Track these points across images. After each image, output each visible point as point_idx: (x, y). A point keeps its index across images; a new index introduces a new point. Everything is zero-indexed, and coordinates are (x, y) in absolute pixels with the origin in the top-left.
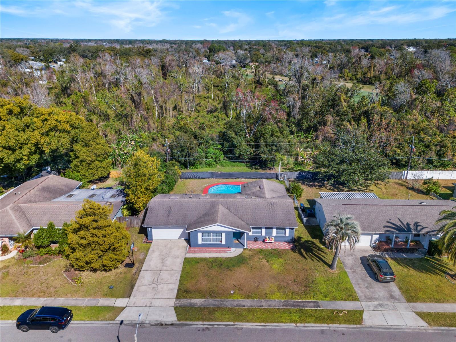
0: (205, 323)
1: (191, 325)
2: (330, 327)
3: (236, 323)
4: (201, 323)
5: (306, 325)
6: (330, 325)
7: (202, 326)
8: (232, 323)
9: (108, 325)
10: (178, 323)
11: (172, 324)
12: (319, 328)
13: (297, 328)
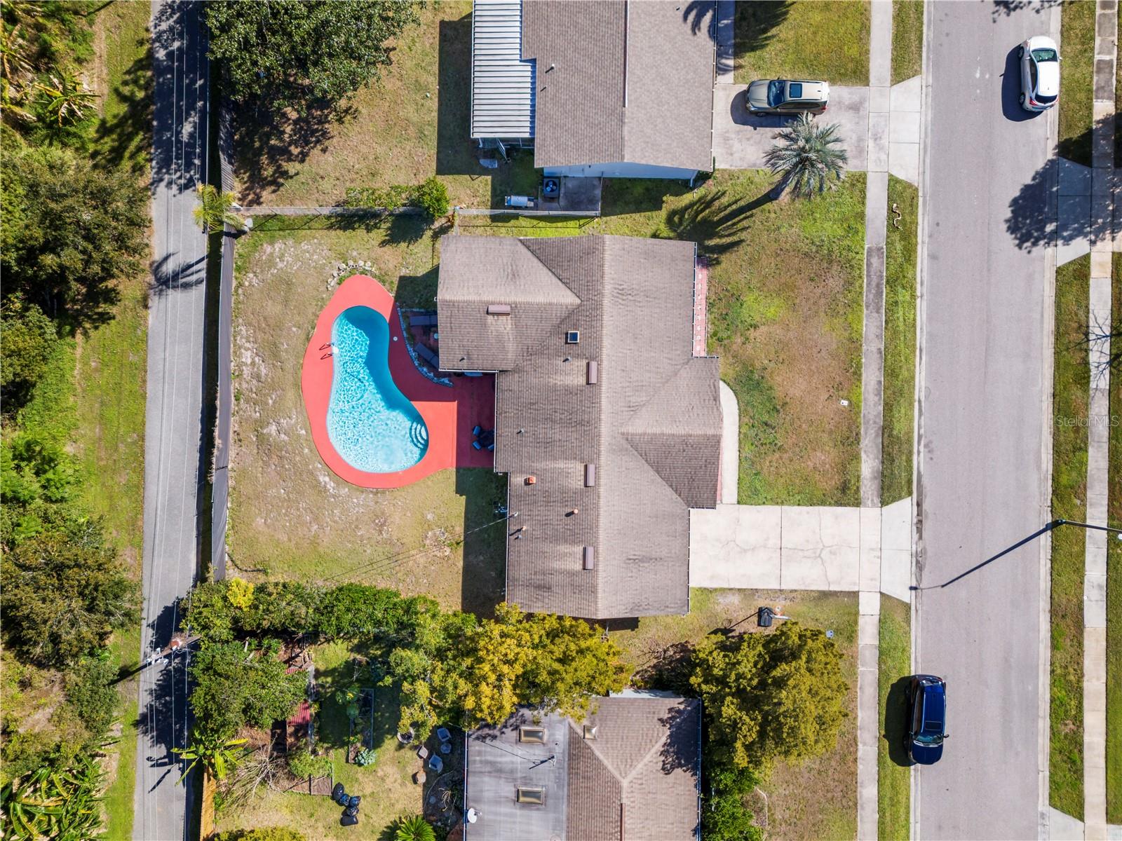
0: (915, 450)
1: (919, 472)
2: (923, 242)
3: (916, 397)
4: (915, 457)
5: (918, 280)
6: (919, 240)
7: (922, 455)
8: (916, 404)
9: (920, 612)
10: (915, 495)
11: (918, 505)
12: (925, 262)
13: (925, 297)
